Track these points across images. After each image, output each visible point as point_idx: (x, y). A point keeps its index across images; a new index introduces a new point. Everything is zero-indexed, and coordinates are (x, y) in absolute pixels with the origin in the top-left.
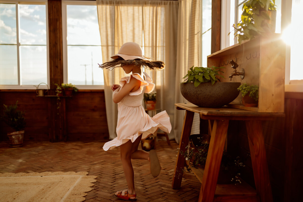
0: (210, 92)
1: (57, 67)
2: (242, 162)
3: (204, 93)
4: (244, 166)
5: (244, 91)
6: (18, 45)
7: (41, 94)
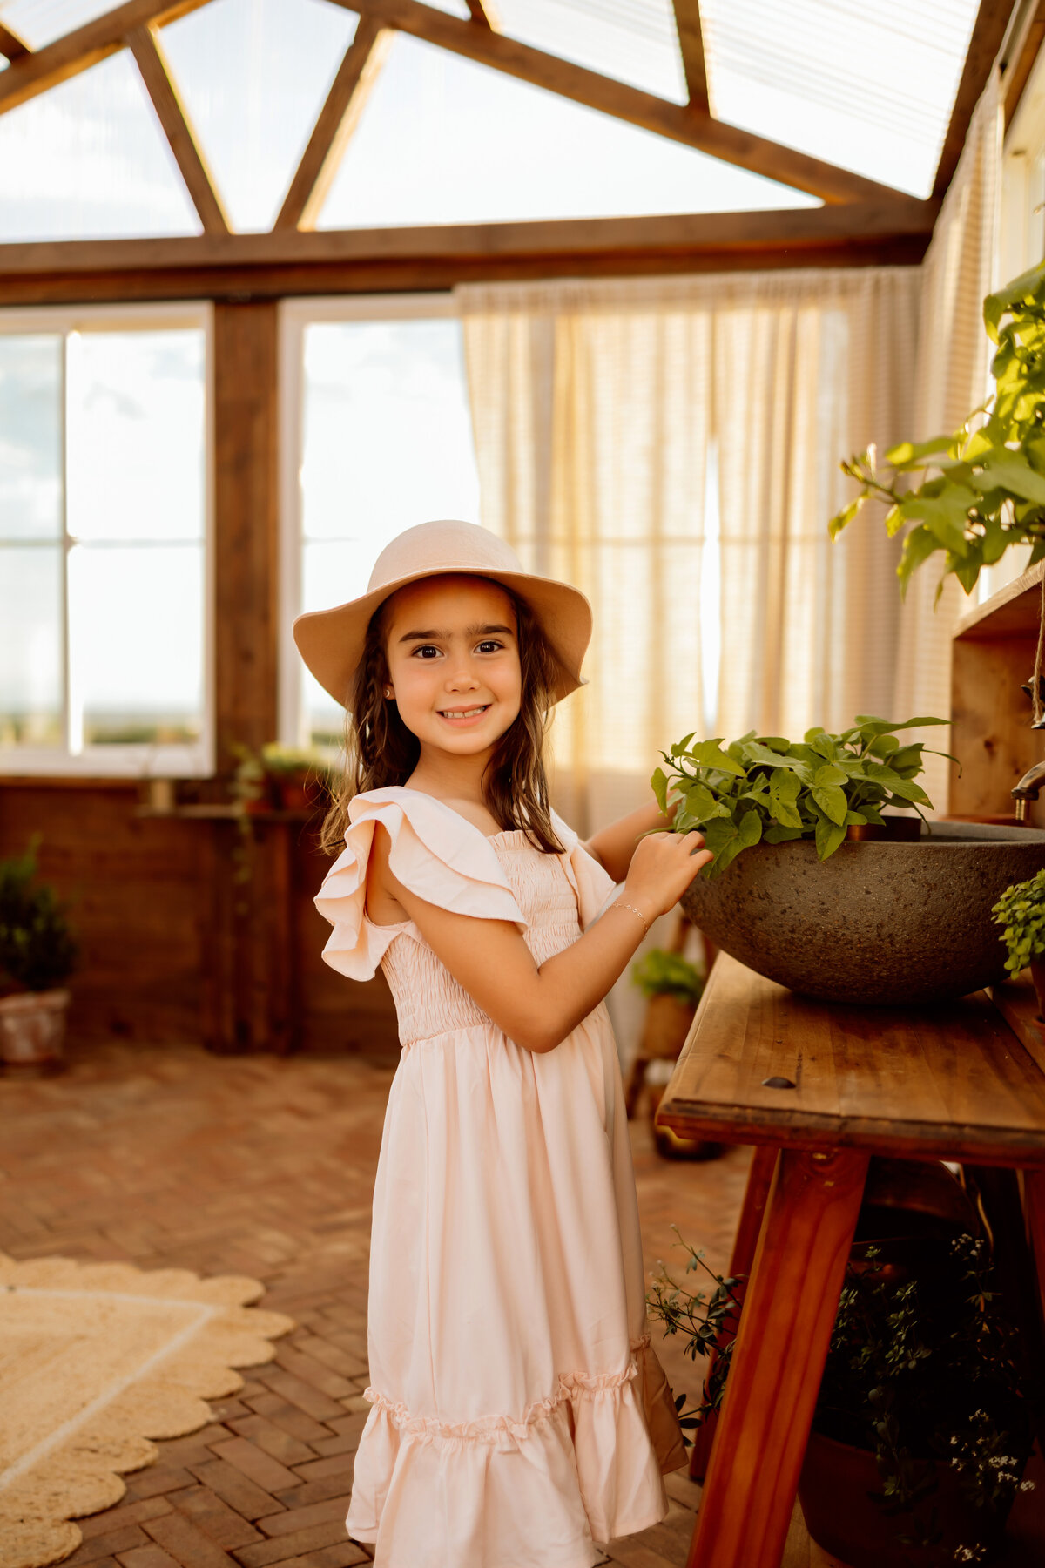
0: (824, 912)
1: (245, 657)
2: (1010, 1456)
3: (784, 912)
4: (1024, 1486)
5: (1020, 931)
6: (67, 542)
7: (161, 801)
